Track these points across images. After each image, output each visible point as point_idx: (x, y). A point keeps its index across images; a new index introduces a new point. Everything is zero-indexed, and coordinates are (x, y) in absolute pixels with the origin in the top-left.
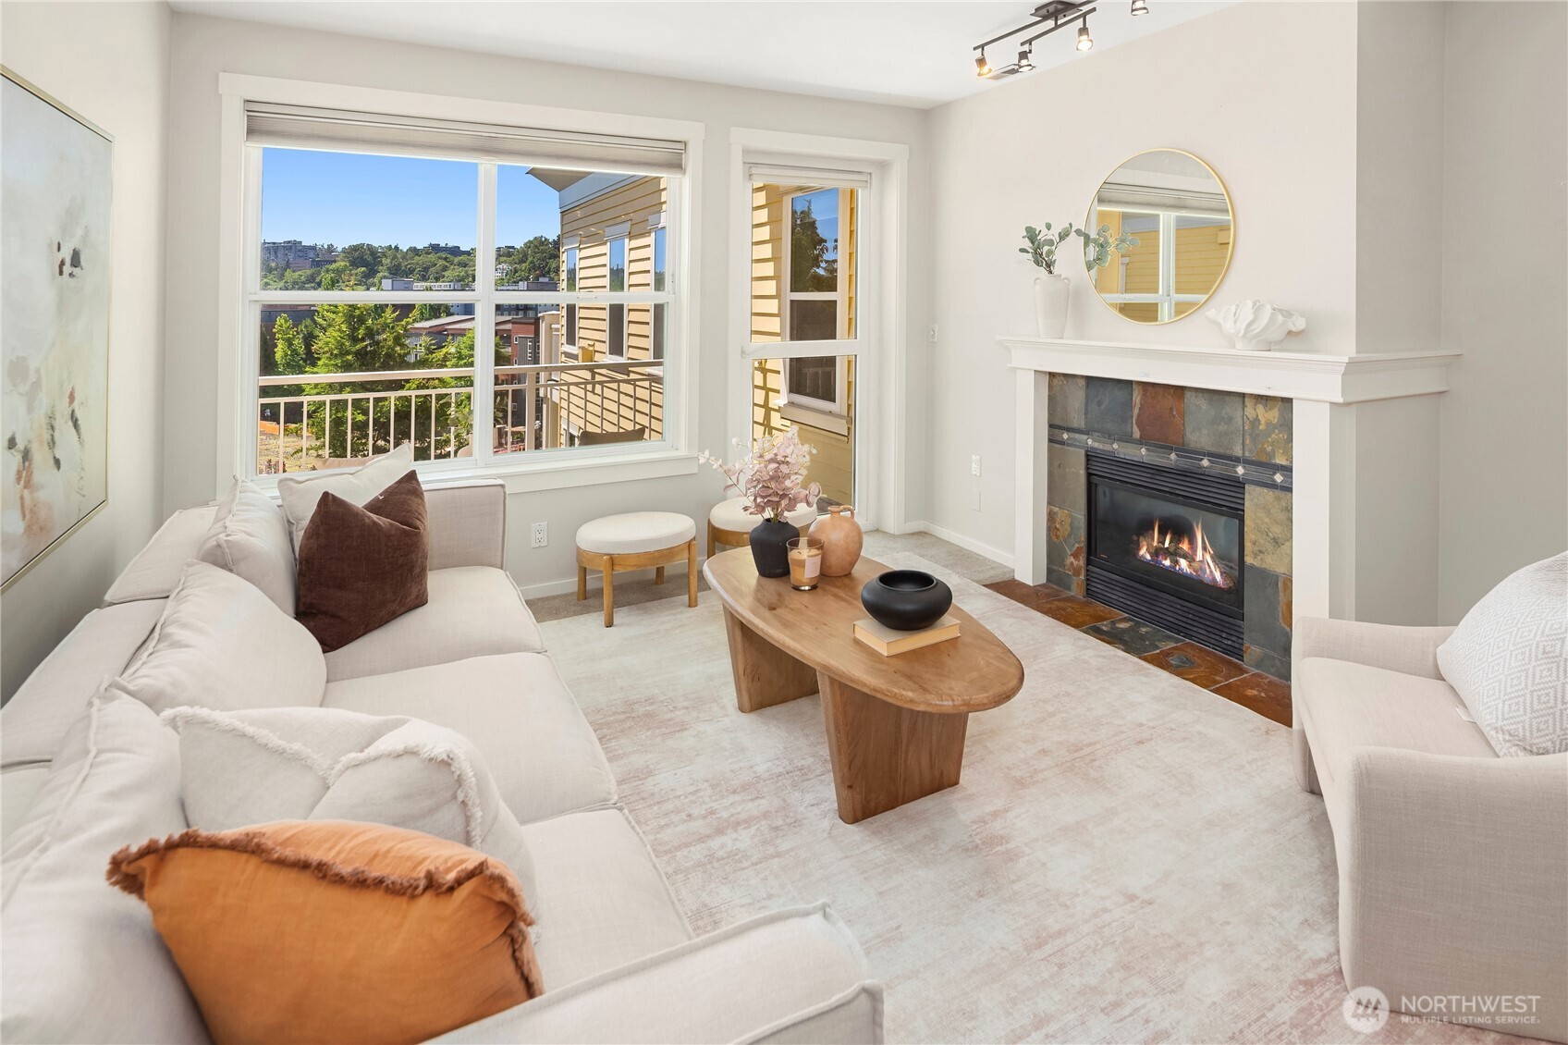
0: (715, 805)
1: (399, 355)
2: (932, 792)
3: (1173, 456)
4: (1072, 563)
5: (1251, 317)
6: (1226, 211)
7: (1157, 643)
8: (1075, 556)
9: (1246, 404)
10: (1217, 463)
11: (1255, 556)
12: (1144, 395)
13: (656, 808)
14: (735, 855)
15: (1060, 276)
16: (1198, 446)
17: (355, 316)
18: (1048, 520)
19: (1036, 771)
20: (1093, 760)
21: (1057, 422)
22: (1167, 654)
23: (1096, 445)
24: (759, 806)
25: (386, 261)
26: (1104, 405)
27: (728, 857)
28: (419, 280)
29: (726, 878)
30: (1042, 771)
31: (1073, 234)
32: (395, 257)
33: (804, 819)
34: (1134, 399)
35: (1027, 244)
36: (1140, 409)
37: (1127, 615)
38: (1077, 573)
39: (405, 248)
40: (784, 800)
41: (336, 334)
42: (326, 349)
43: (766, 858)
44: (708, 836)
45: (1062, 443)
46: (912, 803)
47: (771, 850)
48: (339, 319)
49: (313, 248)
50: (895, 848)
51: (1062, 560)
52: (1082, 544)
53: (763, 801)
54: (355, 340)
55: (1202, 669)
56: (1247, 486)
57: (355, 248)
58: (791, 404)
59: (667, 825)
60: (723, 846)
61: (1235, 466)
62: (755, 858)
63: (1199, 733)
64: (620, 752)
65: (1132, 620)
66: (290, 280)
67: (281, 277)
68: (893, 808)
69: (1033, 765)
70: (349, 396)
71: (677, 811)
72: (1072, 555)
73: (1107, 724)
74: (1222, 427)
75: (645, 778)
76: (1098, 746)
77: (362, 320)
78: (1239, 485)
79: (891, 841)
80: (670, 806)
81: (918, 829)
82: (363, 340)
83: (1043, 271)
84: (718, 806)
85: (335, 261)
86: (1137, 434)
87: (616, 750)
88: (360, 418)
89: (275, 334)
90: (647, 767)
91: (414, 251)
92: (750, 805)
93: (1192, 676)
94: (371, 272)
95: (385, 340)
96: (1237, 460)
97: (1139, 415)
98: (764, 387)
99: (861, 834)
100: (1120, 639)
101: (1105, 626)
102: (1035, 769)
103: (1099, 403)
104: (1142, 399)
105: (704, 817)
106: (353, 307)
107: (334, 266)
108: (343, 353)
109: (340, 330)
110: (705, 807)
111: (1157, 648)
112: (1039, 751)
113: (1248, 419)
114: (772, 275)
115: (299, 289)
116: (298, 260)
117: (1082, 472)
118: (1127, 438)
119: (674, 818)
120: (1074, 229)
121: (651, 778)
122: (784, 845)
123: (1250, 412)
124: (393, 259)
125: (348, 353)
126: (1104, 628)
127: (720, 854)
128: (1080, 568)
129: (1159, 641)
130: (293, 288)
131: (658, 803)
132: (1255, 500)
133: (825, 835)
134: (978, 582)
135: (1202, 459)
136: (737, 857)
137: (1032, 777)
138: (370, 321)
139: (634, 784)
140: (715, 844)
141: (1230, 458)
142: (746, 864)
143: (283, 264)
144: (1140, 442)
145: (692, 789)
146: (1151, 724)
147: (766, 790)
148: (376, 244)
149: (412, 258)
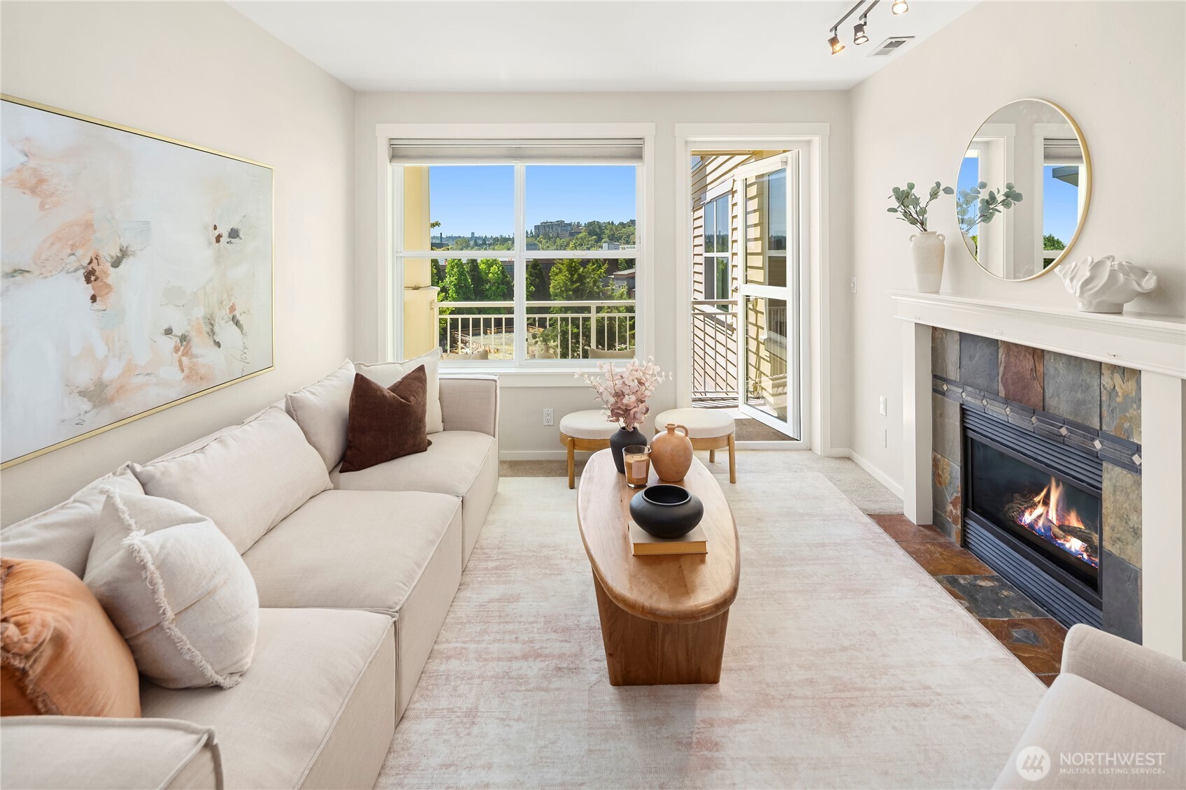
0: (537, 636)
1: (596, 292)
2: (690, 683)
3: (1034, 419)
4: (951, 511)
5: (1088, 274)
6: (1080, 158)
7: (1010, 610)
8: (954, 504)
9: (1103, 371)
10: (1076, 433)
11: (1114, 543)
12: (1008, 355)
13: (502, 626)
14: (520, 679)
15: (935, 233)
16: (1057, 412)
17: (573, 266)
18: (933, 465)
19: (790, 696)
20: (852, 705)
21: (939, 374)
22: (1014, 624)
23: (969, 399)
24: (563, 647)
25: (607, 232)
26: (975, 360)
27: (516, 679)
28: (624, 244)
29: (503, 694)
30: (796, 698)
31: (941, 193)
32: (611, 229)
33: (583, 669)
34: (999, 357)
35: (895, 204)
36: (1005, 367)
37: (997, 574)
38: (955, 522)
39: (616, 223)
40: (581, 649)
41: (563, 278)
42: (558, 287)
43: (539, 689)
44: (516, 658)
45: (943, 394)
46: (669, 686)
47: (545, 684)
48: (564, 268)
49: (570, 224)
50: (629, 718)
51: (944, 507)
52: (959, 495)
53: (567, 645)
54: (573, 282)
55: (1046, 651)
56: (1105, 464)
57: (590, 224)
58: (769, 339)
59: (499, 640)
60: (520, 668)
61: (1093, 440)
62: (530, 687)
63: (987, 716)
64: (513, 579)
65: (998, 580)
66: (559, 244)
67: (555, 242)
68: (651, 684)
69: (793, 690)
70: (570, 315)
71: (512, 632)
72: (951, 503)
73: (893, 675)
74: (1079, 395)
75: (512, 602)
76: (867, 694)
77: (576, 270)
78: (1096, 460)
79: (629, 711)
80: (510, 627)
81: (655, 709)
82: (576, 282)
83: (916, 229)
84: (537, 638)
85: (580, 233)
86: (1002, 394)
87: (510, 576)
88: (575, 330)
89: (550, 276)
90: (519, 594)
91: (622, 224)
92: (558, 644)
93: (1027, 655)
94: (599, 239)
95: (588, 282)
96: (1096, 434)
97: (1004, 374)
98: (756, 325)
99: (612, 697)
100: (972, 596)
101: (965, 579)
102: (790, 694)
103: (971, 358)
104: (1006, 357)
105: (524, 643)
106: (572, 260)
107: (580, 235)
108: (567, 290)
109: (565, 275)
110: (531, 635)
111: (1008, 614)
112: (807, 679)
113: (1105, 389)
114: (759, 236)
115: (564, 249)
116: (563, 232)
117: (958, 424)
118: (994, 395)
119: (508, 637)
120: (942, 188)
121: (516, 603)
122: (556, 683)
123: (1106, 380)
124: (611, 230)
125: (570, 290)
126: (962, 581)
127: (513, 674)
128: (957, 516)
129: (1015, 608)
130: (560, 249)
131: (506, 622)
132: (1112, 477)
133: (587, 687)
134: (864, 511)
135: (1062, 427)
136: (521, 681)
137: (782, 700)
138: (581, 270)
139: (503, 604)
140: (515, 665)
141: (1088, 429)
142: (523, 688)
143: (555, 235)
144: (1007, 401)
145: (532, 619)
146: (938, 690)
147: (576, 637)
148: (601, 221)
149: (621, 230)
